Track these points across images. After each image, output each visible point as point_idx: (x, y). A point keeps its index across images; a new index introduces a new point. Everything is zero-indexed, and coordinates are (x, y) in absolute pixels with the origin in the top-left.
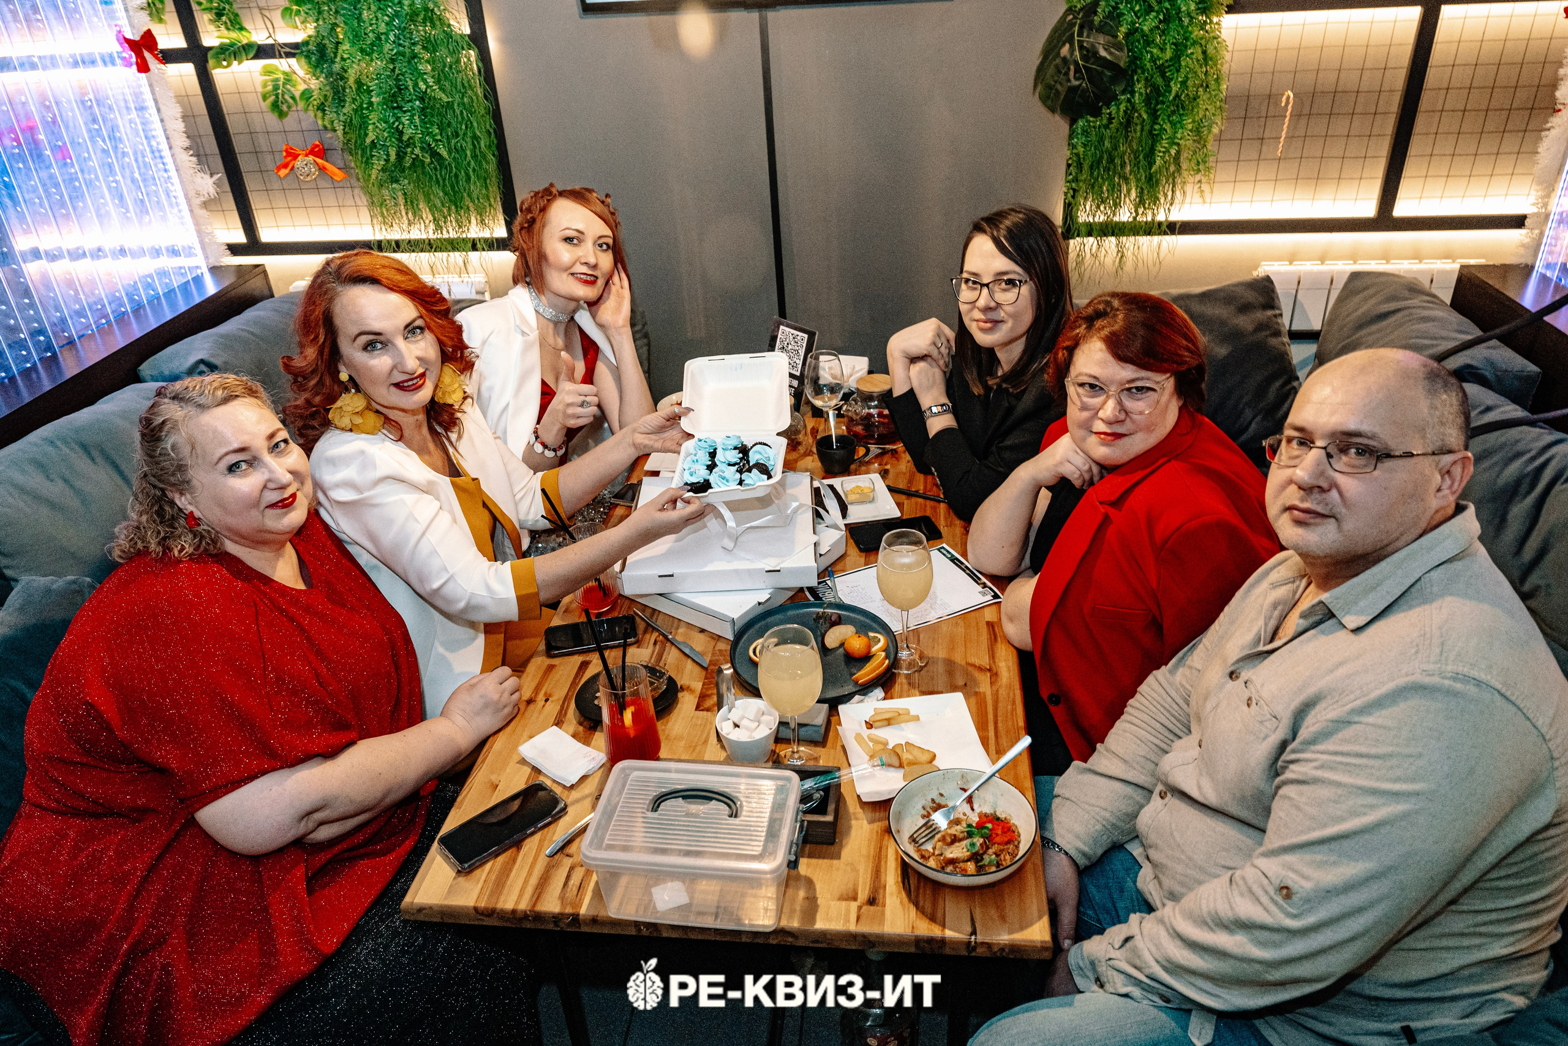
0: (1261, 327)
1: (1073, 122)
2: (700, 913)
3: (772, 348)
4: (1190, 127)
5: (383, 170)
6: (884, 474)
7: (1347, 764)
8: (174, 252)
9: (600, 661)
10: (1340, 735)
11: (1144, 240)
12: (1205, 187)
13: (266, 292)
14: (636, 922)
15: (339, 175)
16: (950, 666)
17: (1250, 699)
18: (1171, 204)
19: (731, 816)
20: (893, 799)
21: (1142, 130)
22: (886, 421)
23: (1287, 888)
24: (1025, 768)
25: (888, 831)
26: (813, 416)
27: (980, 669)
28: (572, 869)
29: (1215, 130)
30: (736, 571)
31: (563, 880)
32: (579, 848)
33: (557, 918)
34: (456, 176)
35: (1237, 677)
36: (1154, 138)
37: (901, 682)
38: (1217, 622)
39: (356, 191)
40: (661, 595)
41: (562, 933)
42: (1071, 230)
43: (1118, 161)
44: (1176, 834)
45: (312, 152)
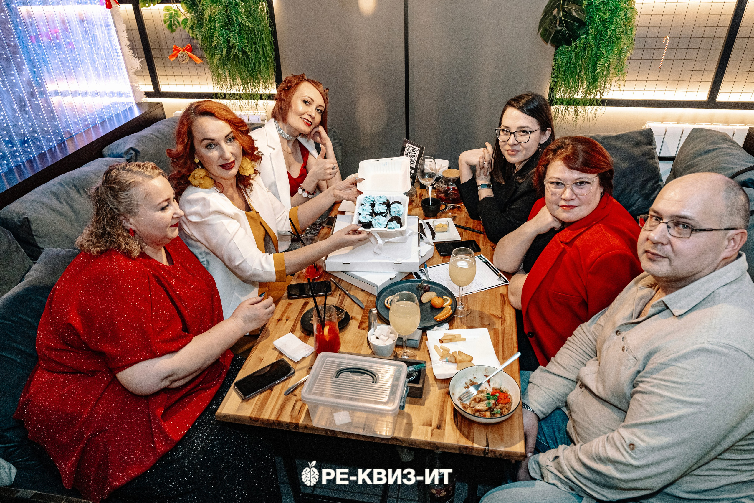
0: (645, 154)
1: (557, 48)
2: (356, 427)
3: (402, 155)
4: (616, 52)
5: (220, 59)
6: (454, 218)
7: (667, 386)
8: (120, 95)
9: (313, 303)
10: (664, 371)
11: (589, 108)
12: (621, 83)
13: (163, 116)
14: (325, 429)
15: (199, 61)
16: (482, 315)
17: (623, 347)
18: (604, 90)
19: (373, 382)
20: (452, 378)
21: (591, 53)
22: (456, 192)
23: (633, 445)
24: (516, 367)
25: (448, 393)
26: (421, 188)
27: (497, 317)
28: (296, 401)
29: (629, 54)
30: (380, 263)
31: (292, 407)
32: (300, 392)
33: (288, 425)
34: (254, 64)
35: (620, 334)
36: (597, 57)
37: (457, 321)
38: (612, 304)
39: (206, 69)
40: (344, 272)
41: (290, 431)
42: (552, 101)
43: (578, 68)
44: (585, 408)
45: (186, 49)
